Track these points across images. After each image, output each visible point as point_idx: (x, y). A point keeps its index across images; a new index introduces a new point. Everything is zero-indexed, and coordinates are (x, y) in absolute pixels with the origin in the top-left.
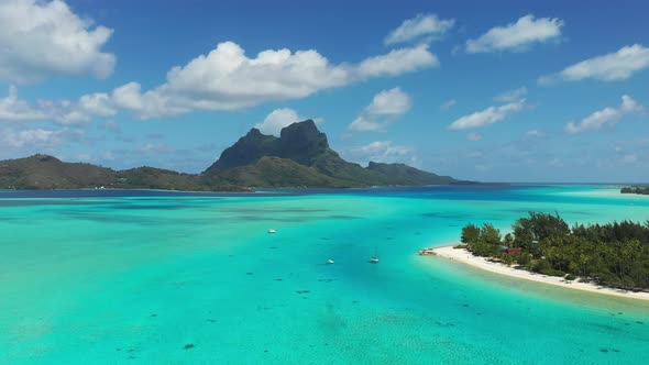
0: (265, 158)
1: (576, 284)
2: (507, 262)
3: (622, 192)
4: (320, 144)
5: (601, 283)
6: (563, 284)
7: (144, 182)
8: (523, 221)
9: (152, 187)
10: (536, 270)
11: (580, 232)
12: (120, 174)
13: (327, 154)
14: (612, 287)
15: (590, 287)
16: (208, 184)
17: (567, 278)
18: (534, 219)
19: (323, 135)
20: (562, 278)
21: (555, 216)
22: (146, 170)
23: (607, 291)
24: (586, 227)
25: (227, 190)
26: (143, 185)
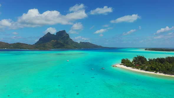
0: (52, 40)
1: (158, 74)
2: (138, 68)
3: (145, 50)
4: (67, 37)
5: (165, 73)
6: (155, 74)
7: (18, 47)
8: (135, 58)
9: (21, 48)
10: (146, 70)
11: (150, 60)
12: (10, 45)
13: (69, 40)
14: (168, 74)
15: (162, 74)
16: (37, 48)
17: (155, 72)
18: (138, 57)
19: (68, 34)
20: (154, 72)
21: (142, 56)
22: (19, 44)
23: (167, 75)
24: (152, 59)
25: (43, 49)
26: (18, 48)
